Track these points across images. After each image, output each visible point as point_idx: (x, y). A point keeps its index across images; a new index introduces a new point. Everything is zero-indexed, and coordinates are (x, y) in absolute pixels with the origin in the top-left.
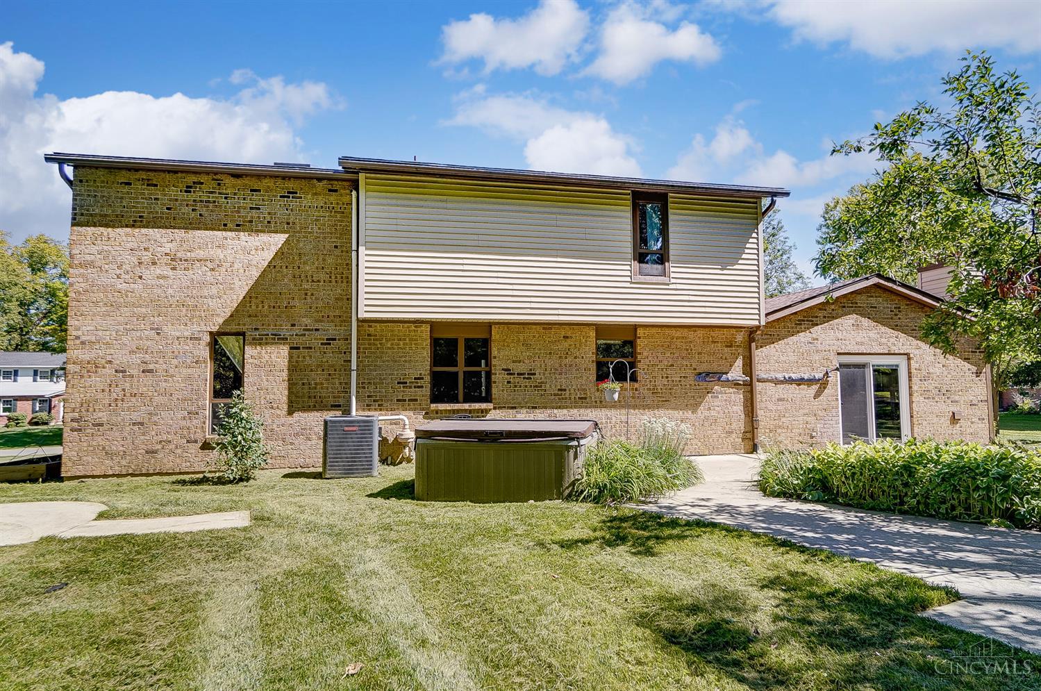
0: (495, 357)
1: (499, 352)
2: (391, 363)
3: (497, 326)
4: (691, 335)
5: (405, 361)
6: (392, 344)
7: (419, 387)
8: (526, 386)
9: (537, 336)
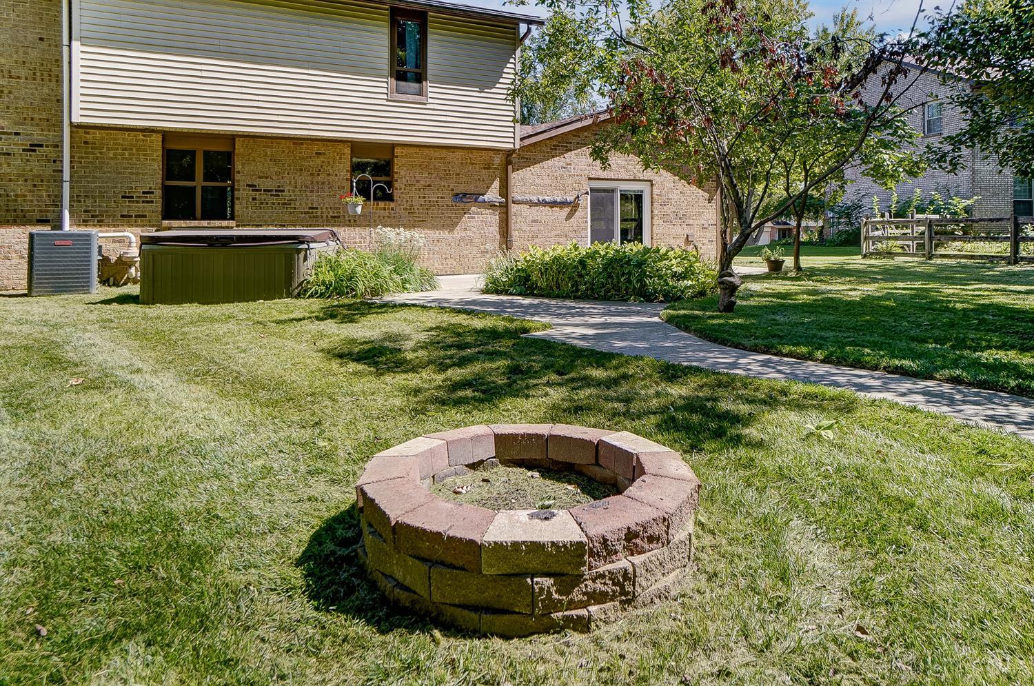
0: (239, 172)
1: (243, 167)
2: (114, 175)
3: (241, 139)
4: (450, 156)
5: (132, 173)
6: (115, 154)
7: (148, 202)
8: (273, 204)
9: (287, 151)
